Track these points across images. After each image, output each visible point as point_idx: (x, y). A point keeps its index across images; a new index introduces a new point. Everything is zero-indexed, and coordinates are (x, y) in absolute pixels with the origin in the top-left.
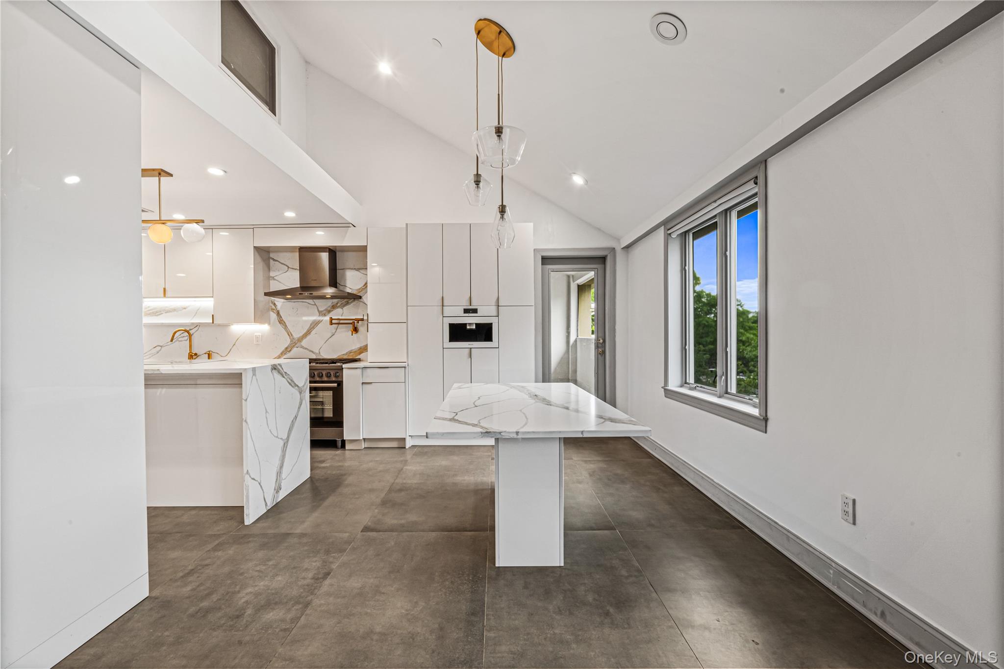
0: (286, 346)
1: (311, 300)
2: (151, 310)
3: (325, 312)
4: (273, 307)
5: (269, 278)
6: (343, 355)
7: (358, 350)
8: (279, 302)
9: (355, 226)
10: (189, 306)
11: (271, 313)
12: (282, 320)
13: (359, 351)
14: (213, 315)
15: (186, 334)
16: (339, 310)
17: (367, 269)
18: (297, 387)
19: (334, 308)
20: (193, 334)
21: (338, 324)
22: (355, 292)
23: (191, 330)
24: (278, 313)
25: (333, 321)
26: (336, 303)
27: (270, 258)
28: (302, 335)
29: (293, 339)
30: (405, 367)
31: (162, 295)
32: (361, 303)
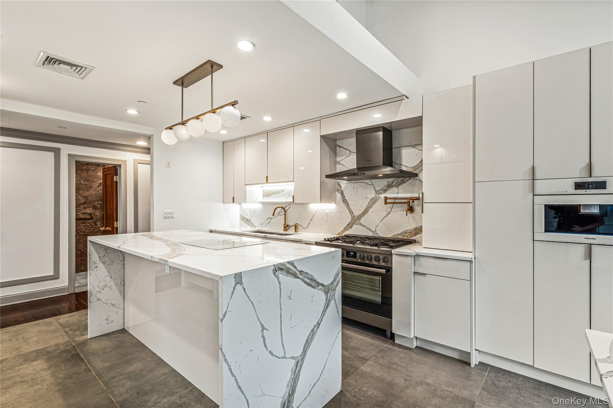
0: (348, 223)
1: (369, 180)
2: (266, 192)
3: (381, 191)
4: (339, 188)
5: (336, 163)
6: (398, 234)
7: (414, 230)
8: (344, 183)
9: (408, 98)
10: (285, 189)
11: (337, 193)
12: (345, 199)
13: (414, 232)
14: (293, 196)
15: (283, 210)
16: (395, 189)
17: (422, 144)
18: (320, 287)
19: (389, 187)
20: (287, 210)
21: (394, 203)
22: (410, 170)
23: (286, 207)
24: (342, 193)
25: (388, 201)
26: (392, 182)
27: (336, 145)
28: (361, 213)
29: (354, 216)
30: (471, 262)
31: (266, 182)
32: (417, 181)
